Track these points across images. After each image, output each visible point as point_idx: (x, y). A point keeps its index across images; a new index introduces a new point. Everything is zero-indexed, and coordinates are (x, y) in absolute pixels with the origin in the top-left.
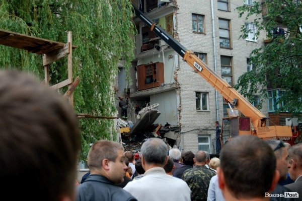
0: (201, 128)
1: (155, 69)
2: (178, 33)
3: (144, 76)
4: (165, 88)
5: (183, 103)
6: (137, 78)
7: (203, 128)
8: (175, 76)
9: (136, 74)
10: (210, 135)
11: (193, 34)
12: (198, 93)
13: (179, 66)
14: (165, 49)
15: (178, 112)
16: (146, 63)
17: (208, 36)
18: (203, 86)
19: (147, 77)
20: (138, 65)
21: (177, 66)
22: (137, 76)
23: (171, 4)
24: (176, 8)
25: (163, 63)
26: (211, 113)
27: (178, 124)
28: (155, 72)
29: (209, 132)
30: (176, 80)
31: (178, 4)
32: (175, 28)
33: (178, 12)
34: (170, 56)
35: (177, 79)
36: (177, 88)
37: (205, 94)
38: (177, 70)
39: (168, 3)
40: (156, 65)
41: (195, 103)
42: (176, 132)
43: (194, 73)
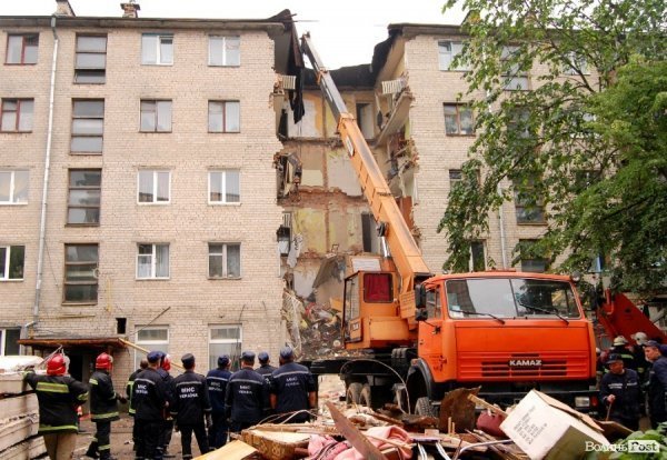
2: (414, 140)
11: (447, 139)
14: (403, 172)
31: (412, 91)
33: (413, 104)
35: (414, 219)
38: (415, 205)
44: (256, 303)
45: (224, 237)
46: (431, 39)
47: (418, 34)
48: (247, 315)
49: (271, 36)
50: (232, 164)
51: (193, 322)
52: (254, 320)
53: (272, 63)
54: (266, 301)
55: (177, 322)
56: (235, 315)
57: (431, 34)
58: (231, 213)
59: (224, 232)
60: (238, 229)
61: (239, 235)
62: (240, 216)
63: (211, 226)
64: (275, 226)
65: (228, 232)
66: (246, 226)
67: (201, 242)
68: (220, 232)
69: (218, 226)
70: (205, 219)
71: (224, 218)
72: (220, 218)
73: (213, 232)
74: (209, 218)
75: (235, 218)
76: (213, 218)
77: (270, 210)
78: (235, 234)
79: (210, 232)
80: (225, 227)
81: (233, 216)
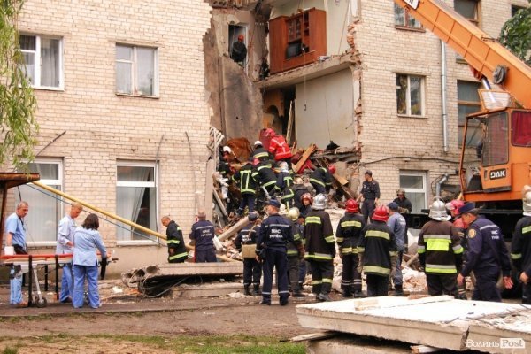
0: (407, 154)
1: (307, 24)
3: (284, 41)
4: (328, 65)
5: (365, 98)
6: (268, 47)
7: (411, 154)
8: (349, 35)
9: (268, 38)
10: (426, 171)
12: (401, 77)
13: (359, 12)
15: (356, 118)
16: (289, 14)
18: (414, 62)
19: (290, 44)
20: (271, 18)
21: (354, 14)
22: (268, 43)
25: (324, 12)
26: (430, 122)
27: (355, 145)
28: (307, 32)
29: (424, 165)
30: (352, 46)
35: (355, 41)
36: (354, 64)
37: (419, 78)
38: (355, 23)
40: (310, 14)
41: (396, 97)
42: (349, 163)
43: (394, 31)
44: (177, 133)
48: (167, 149)
51: (96, 156)
52: (174, 157)
54: (191, 132)
55: (75, 155)
56: (151, 148)
58: (146, 4)
59: (137, 30)
60: (154, 28)
61: (155, 36)
62: (158, 9)
63: (119, 19)
64: (201, 30)
65: (141, 30)
66: (166, 25)
67: (106, 41)
68: (132, 29)
69: (129, 21)
70: (112, 7)
71: (137, 10)
72: (131, 9)
73: (122, 28)
74: (116, 7)
75: (150, 12)
76: (122, 8)
77: (194, 7)
78: (151, 35)
79: (118, 27)
80: (138, 22)
81: (148, 8)
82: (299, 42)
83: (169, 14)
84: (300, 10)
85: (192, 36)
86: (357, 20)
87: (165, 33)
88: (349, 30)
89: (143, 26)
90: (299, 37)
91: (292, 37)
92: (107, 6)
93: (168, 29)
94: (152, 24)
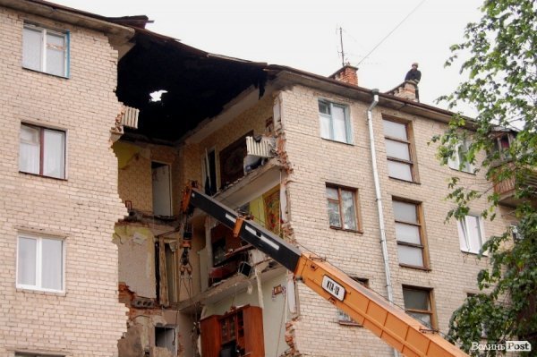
1: (241, 323)
2: (292, 227)
3: (217, 343)
6: (200, 351)
8: (288, 333)
9: (199, 341)
11: (332, 232)
13: (297, 308)
14: (263, 271)
16: (222, 313)
17: (368, 238)
19: (224, 346)
20: (202, 318)
21: (292, 310)
22: (199, 346)
23: (274, 162)
24: (285, 170)
25: (260, 310)
28: (242, 333)
30: (292, 346)
31: (290, 159)
32: (284, 218)
33: (291, 177)
34: (276, 288)
35: (295, 341)
38: (294, 320)
39: (266, 160)
40: (244, 312)
43: (337, 327)
45: (40, 345)
46: (310, 93)
47: (295, 84)
49: (113, 43)
50: (55, 228)
53: (114, 85)
57: (312, 87)
58: (52, 307)
59: (41, 336)
60: (61, 333)
61: (62, 343)
62: (66, 313)
63: (20, 325)
64: (115, 333)
65: (45, 337)
66: (74, 330)
67: (4, 350)
68: (35, 335)
69: (31, 326)
70: (12, 311)
71: (41, 314)
72: (34, 313)
73: (23, 334)
74: (17, 311)
75: (57, 316)
76: (23, 312)
77: (108, 308)
78: (58, 342)
79: (18, 334)
80: (42, 327)
81: (54, 311)
82: (234, 343)
83: (78, 317)
84: (234, 308)
85: (106, 341)
86: (295, 316)
87: (75, 339)
88: (287, 328)
89: (47, 332)
90: (234, 337)
91: (225, 338)
92: (6, 311)
93: (77, 335)
94: (59, 329)
